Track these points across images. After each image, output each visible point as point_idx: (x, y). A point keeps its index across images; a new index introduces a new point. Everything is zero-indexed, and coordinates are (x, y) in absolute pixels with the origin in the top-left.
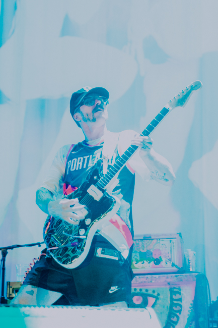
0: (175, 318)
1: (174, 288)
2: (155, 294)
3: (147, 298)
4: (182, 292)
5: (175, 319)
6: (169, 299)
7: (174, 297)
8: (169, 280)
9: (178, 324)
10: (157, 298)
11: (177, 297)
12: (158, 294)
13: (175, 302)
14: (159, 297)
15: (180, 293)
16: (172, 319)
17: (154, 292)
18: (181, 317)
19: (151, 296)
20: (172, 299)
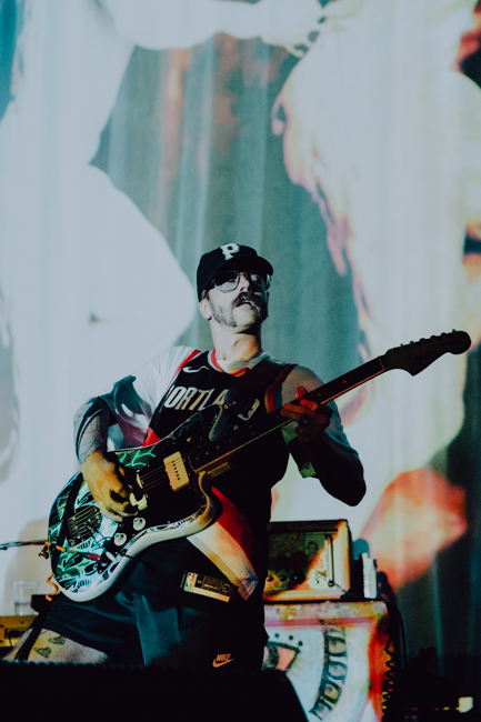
0: (334, 690)
1: (332, 630)
2: (294, 643)
3: (276, 651)
4: (347, 639)
5: (333, 694)
6: (322, 653)
7: (332, 649)
8: (322, 616)
9: (339, 702)
10: (297, 651)
11: (337, 648)
12: (300, 644)
13: (333, 659)
14: (300, 648)
15: (343, 641)
16: (327, 693)
17: (291, 638)
18: (345, 689)
19: (286, 646)
20: (327, 652)
